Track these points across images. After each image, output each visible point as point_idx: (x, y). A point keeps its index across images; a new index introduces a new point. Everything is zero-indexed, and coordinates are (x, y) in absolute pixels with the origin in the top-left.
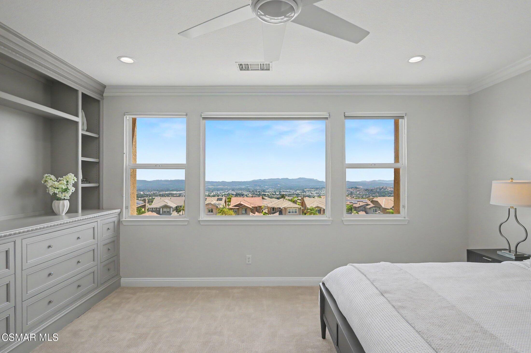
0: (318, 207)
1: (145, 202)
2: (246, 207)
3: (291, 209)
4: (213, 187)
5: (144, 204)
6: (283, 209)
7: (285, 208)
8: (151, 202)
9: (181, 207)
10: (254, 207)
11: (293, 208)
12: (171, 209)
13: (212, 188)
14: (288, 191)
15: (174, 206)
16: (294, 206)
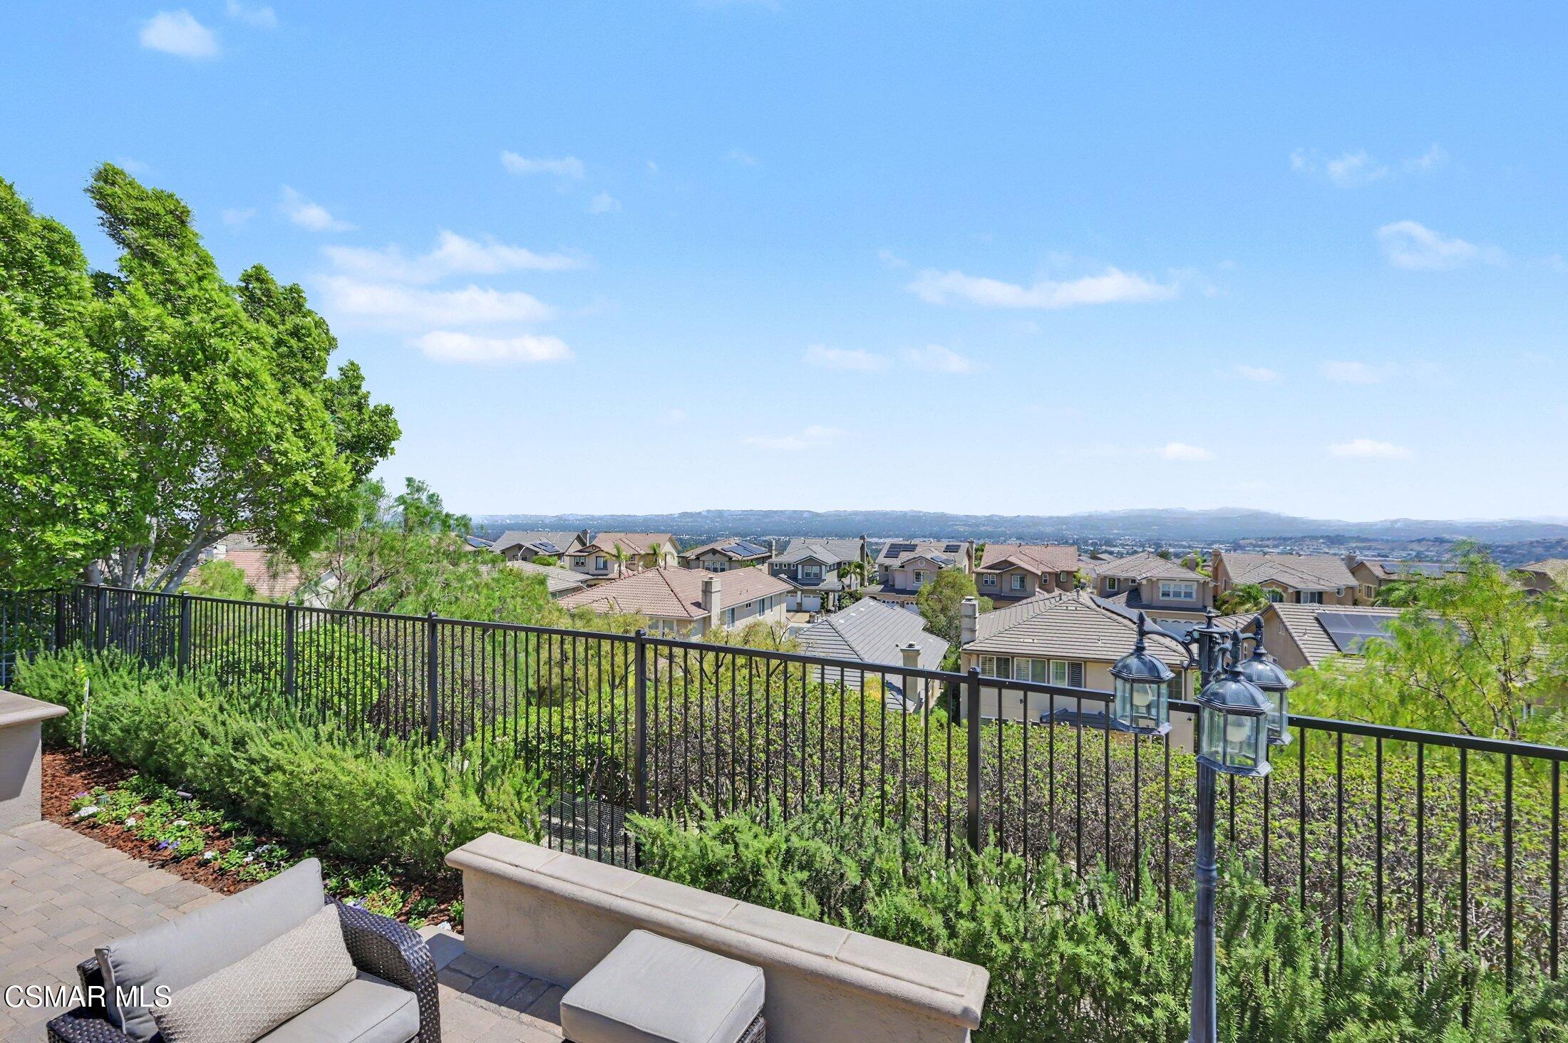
0: (1273, 582)
1: (770, 551)
2: (1024, 572)
3: (1172, 584)
4: (967, 528)
5: (768, 554)
6: (1144, 582)
7: (1149, 580)
8: (782, 548)
9: (850, 564)
10: (1049, 573)
11: (1178, 583)
12: (823, 567)
13: (965, 531)
14: (1184, 543)
15: (831, 559)
16: (1183, 576)
